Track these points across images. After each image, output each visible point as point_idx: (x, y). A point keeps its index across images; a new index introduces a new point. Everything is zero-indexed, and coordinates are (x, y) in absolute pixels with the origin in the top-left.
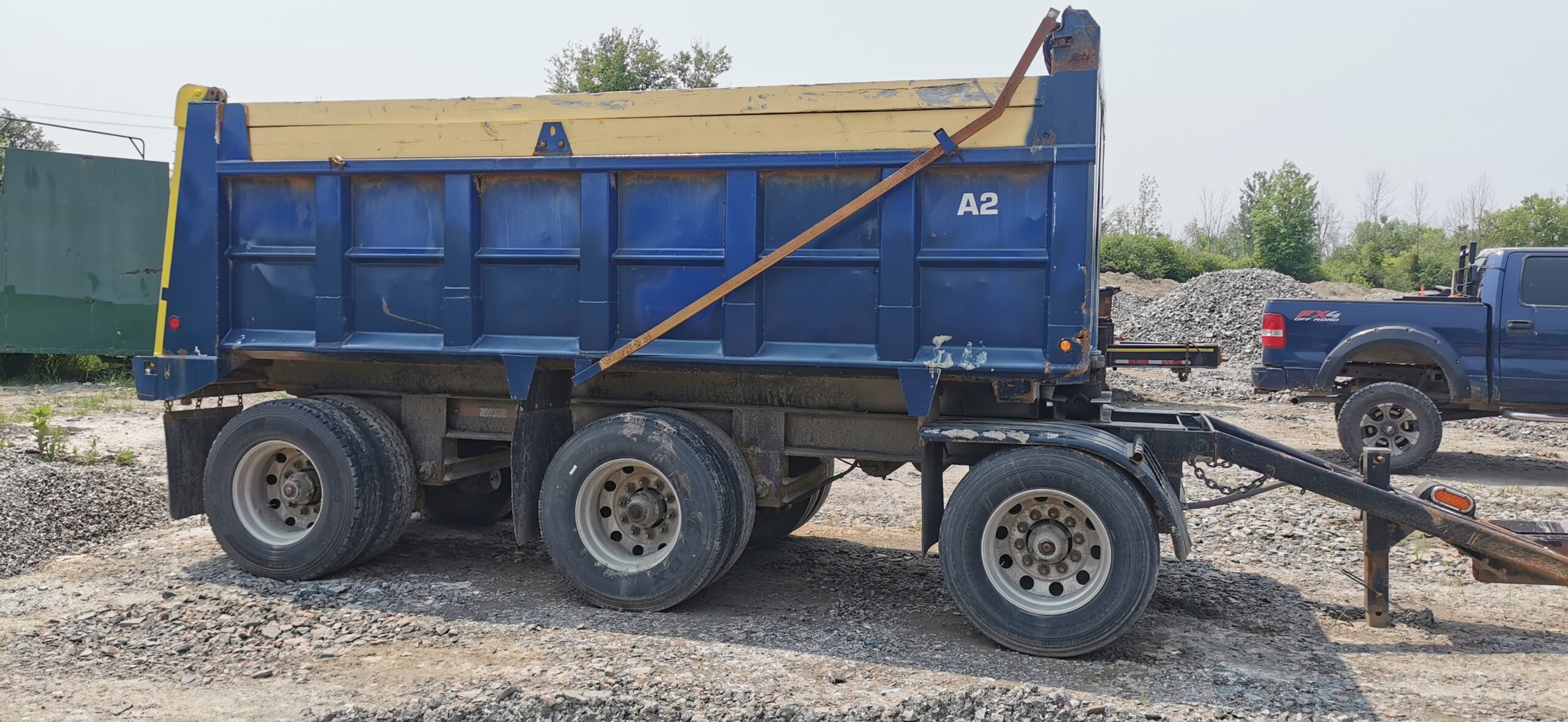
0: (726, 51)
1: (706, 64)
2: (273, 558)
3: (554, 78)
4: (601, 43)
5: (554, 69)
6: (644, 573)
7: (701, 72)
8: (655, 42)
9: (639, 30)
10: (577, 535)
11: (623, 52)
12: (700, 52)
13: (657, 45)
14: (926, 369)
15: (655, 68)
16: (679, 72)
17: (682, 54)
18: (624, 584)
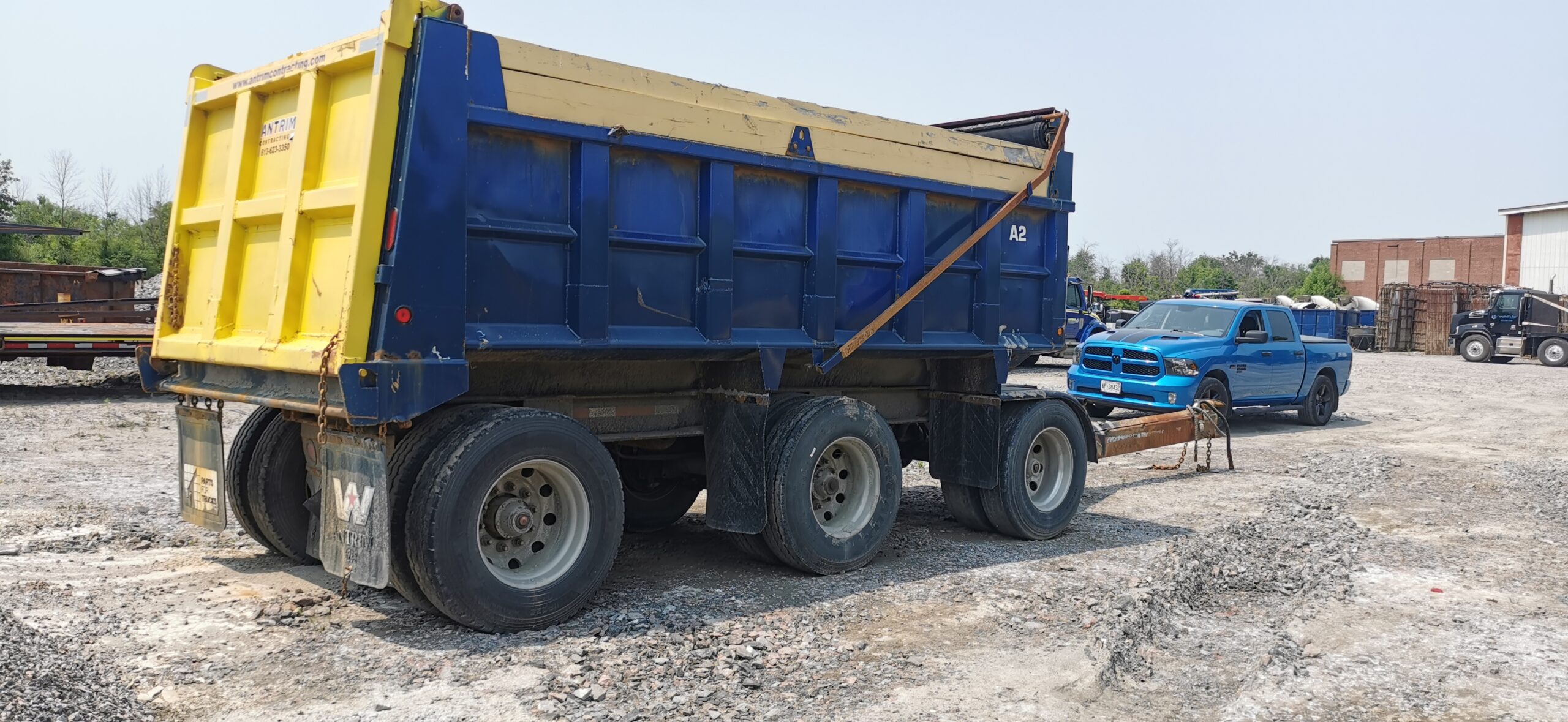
6: (856, 536)
14: (1004, 351)
18: (847, 549)
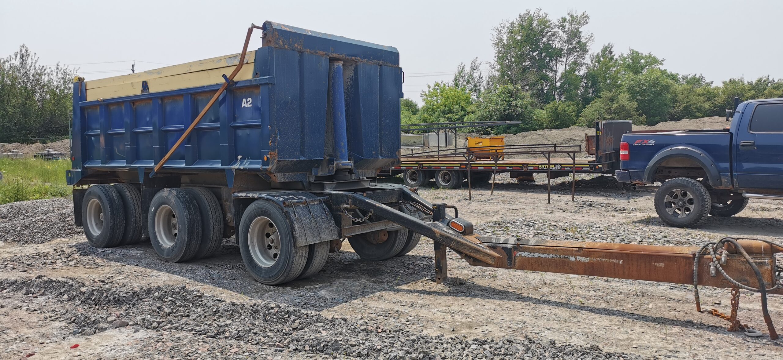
0: (586, 14)
1: (576, 22)
2: (94, 240)
3: (496, 38)
4: (520, 18)
5: (495, 34)
6: (171, 248)
7: (573, 26)
8: (546, 14)
9: (539, 9)
10: (155, 233)
11: (532, 20)
12: (572, 16)
13: (548, 16)
14: (231, 170)
15: (546, 27)
16: (561, 28)
17: (562, 18)
18: (166, 252)
